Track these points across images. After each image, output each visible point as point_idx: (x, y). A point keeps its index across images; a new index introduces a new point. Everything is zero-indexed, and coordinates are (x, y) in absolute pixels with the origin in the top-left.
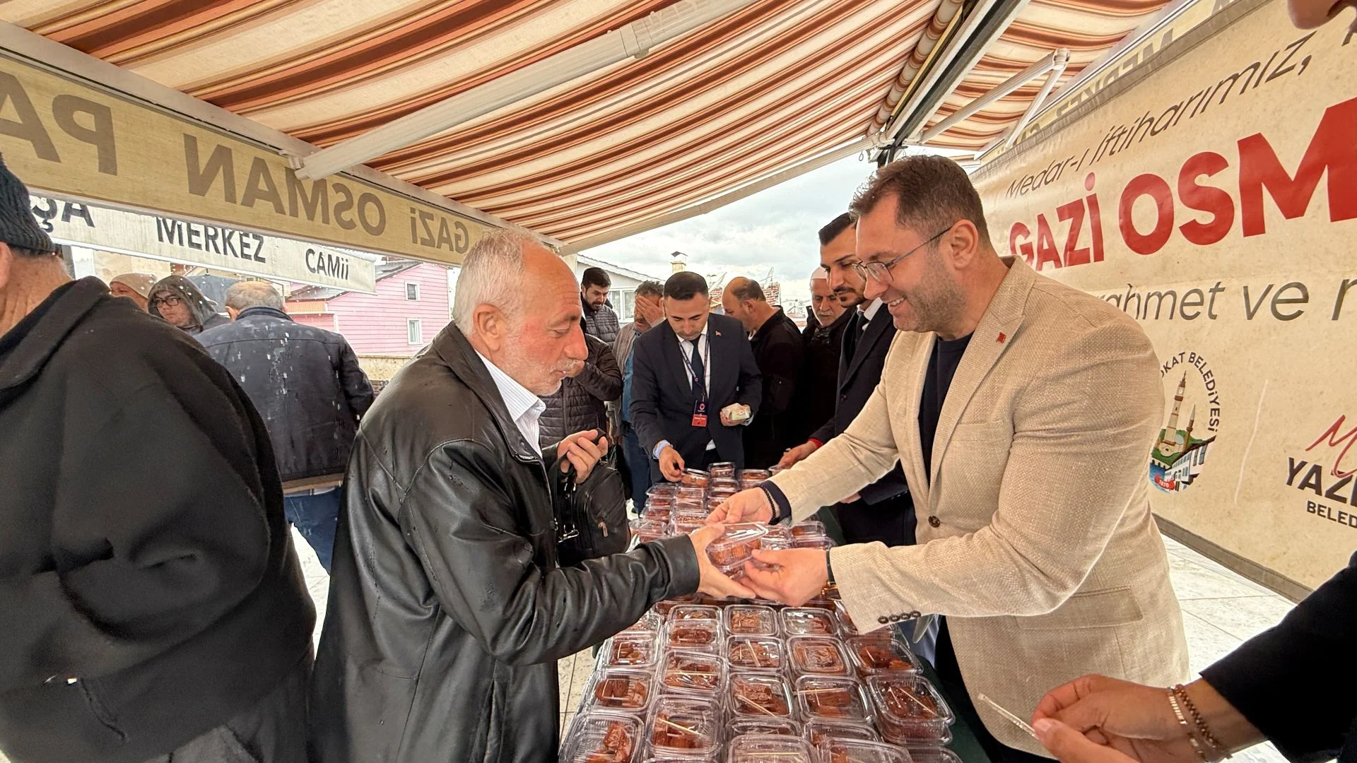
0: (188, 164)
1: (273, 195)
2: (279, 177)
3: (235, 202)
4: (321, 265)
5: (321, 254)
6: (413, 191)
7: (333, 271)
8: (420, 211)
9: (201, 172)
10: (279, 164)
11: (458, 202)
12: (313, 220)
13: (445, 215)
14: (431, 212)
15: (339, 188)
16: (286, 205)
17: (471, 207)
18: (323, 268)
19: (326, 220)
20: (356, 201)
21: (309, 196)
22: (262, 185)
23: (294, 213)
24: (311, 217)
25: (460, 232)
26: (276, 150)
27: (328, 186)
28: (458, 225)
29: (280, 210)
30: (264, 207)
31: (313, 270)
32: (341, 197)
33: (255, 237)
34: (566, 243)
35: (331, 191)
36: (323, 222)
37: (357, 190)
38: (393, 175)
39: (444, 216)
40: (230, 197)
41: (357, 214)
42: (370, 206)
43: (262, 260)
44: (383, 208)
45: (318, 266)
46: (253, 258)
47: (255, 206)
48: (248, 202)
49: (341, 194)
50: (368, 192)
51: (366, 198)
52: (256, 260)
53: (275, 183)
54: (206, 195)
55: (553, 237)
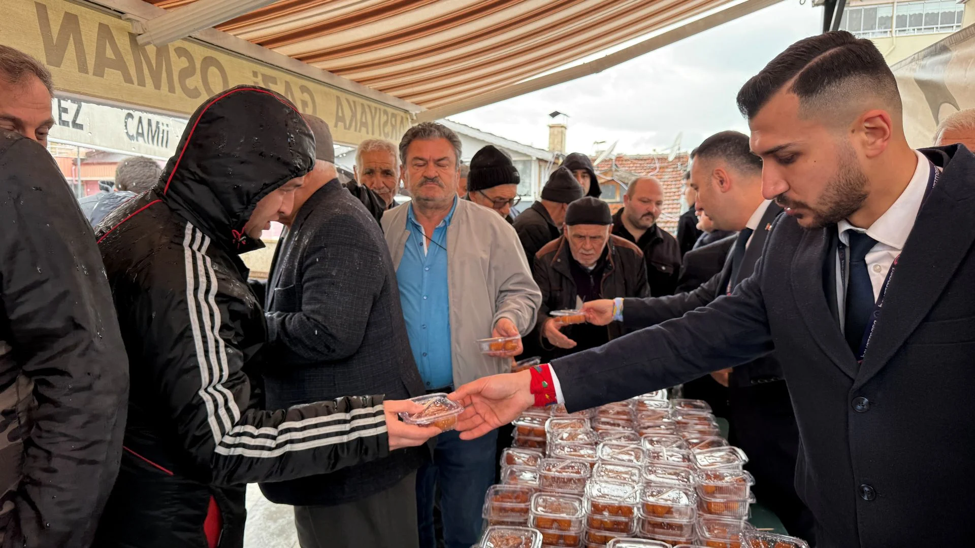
0: (42, 34)
1: (119, 64)
2: (123, 43)
3: (87, 73)
4: (140, 131)
5: (140, 118)
6: (255, 52)
7: (153, 137)
8: (263, 75)
9: (55, 42)
10: (121, 29)
11: (304, 63)
12: (159, 89)
13: (288, 77)
14: (274, 75)
15: (181, 52)
16: (133, 71)
17: (317, 68)
18: (142, 135)
19: (172, 89)
20: (198, 65)
21: (154, 62)
22: (109, 53)
23: (142, 83)
24: (157, 86)
25: (306, 97)
26: (120, 14)
27: (170, 49)
28: (303, 89)
29: (129, 80)
30: (113, 76)
31: (131, 137)
32: (184, 63)
33: (74, 101)
34: (424, 108)
35: (173, 55)
36: (170, 91)
37: (199, 52)
38: (235, 35)
39: (288, 80)
40: (83, 68)
41: (200, 81)
42: (213, 70)
43: (80, 127)
44: (225, 73)
45: (138, 133)
46: (70, 124)
47: (105, 75)
48: (99, 73)
49: (183, 59)
50: (210, 55)
51: (208, 62)
52: (73, 127)
53: (121, 50)
54: (62, 66)
55: (408, 101)
